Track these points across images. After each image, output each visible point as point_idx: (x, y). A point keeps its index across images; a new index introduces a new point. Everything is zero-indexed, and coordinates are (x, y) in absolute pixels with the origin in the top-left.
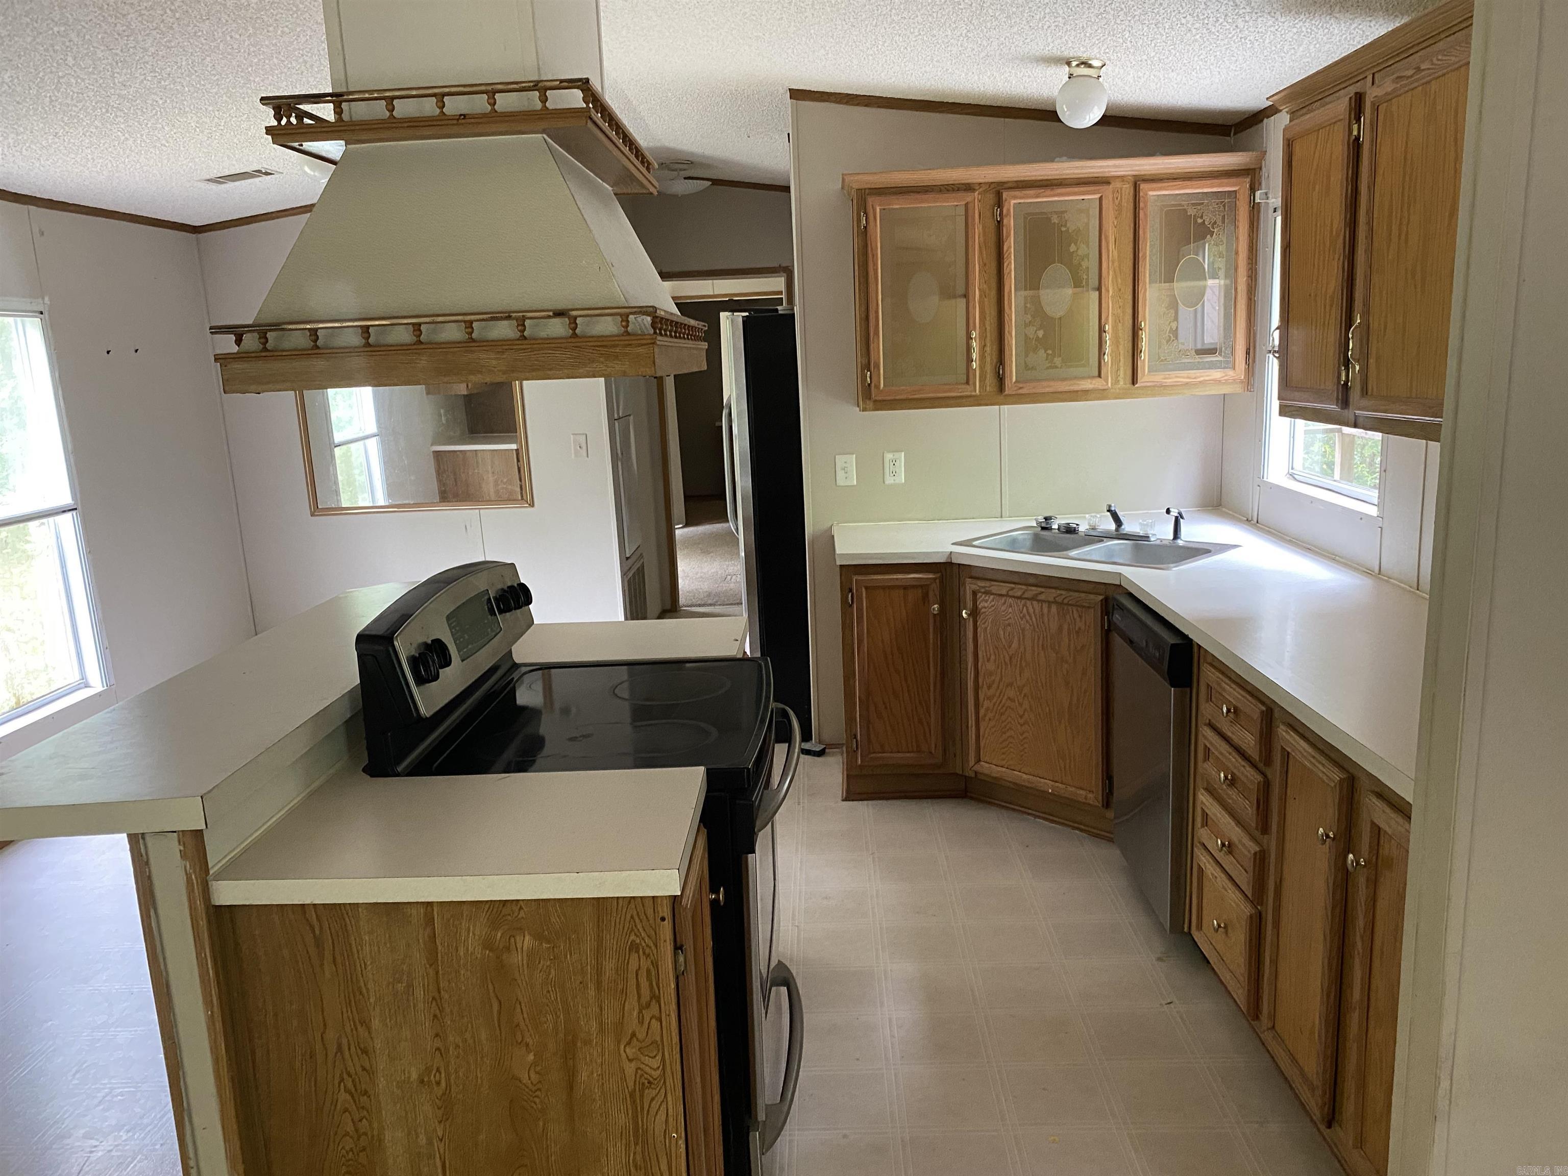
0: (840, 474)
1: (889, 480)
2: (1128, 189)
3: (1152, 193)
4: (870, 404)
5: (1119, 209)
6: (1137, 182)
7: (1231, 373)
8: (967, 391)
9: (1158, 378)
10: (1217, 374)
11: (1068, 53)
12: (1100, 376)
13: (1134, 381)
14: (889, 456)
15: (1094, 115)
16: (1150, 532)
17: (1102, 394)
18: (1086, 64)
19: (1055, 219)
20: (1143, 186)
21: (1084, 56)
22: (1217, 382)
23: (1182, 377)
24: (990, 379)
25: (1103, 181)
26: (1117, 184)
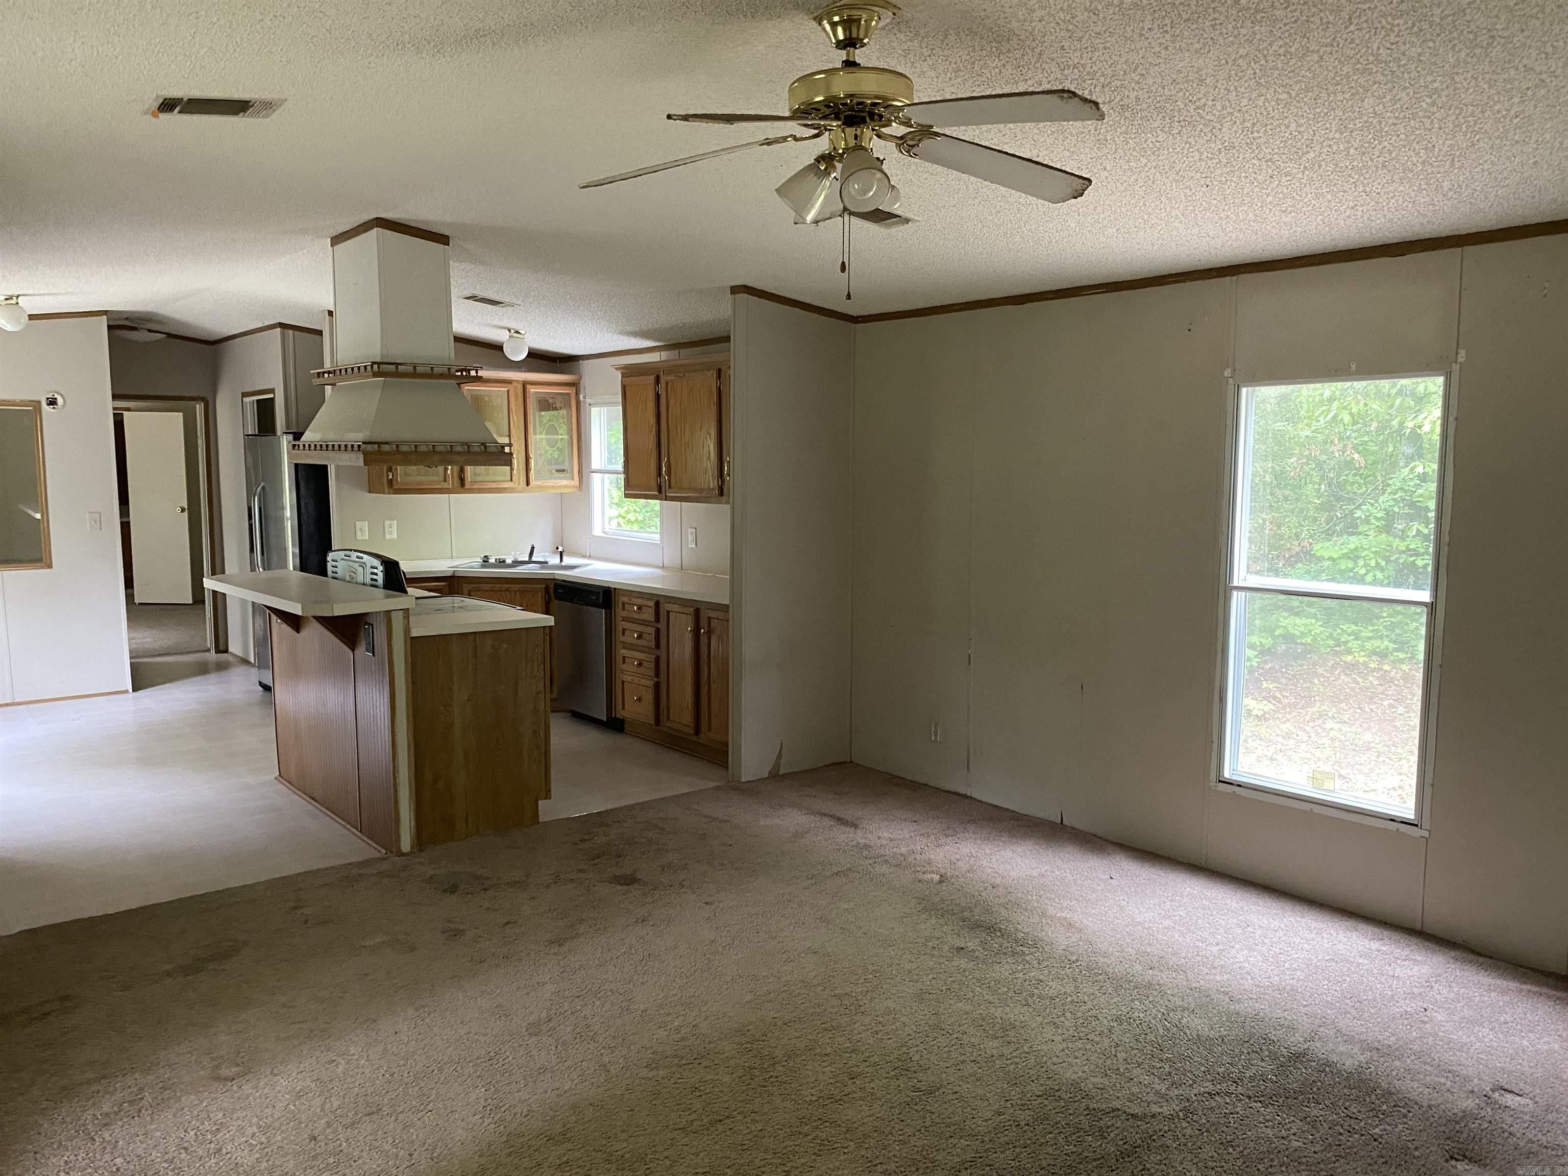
0: (359, 533)
1: (388, 537)
2: (520, 387)
3: (532, 390)
4: (391, 490)
5: (516, 396)
6: (525, 384)
7: (572, 482)
8: (445, 485)
9: (540, 483)
10: (565, 482)
11: (509, 326)
12: (511, 480)
13: (528, 484)
14: (387, 523)
15: (523, 356)
16: (548, 560)
17: (511, 490)
18: (517, 332)
19: (486, 399)
20: (528, 386)
21: (517, 328)
22: (565, 486)
23: (550, 483)
24: (456, 479)
25: (508, 382)
26: (515, 384)
